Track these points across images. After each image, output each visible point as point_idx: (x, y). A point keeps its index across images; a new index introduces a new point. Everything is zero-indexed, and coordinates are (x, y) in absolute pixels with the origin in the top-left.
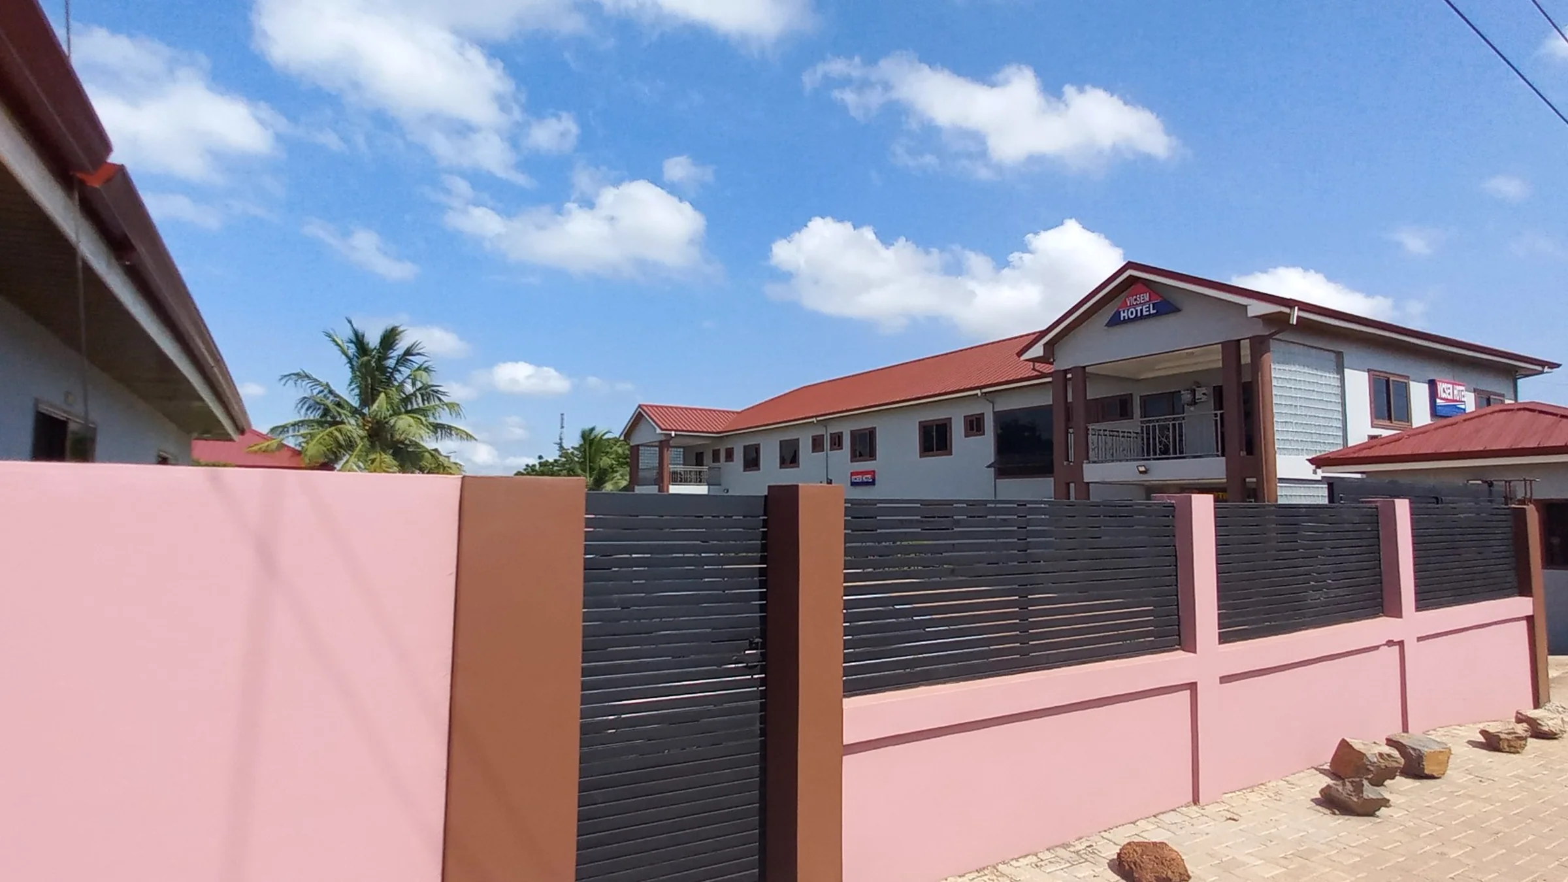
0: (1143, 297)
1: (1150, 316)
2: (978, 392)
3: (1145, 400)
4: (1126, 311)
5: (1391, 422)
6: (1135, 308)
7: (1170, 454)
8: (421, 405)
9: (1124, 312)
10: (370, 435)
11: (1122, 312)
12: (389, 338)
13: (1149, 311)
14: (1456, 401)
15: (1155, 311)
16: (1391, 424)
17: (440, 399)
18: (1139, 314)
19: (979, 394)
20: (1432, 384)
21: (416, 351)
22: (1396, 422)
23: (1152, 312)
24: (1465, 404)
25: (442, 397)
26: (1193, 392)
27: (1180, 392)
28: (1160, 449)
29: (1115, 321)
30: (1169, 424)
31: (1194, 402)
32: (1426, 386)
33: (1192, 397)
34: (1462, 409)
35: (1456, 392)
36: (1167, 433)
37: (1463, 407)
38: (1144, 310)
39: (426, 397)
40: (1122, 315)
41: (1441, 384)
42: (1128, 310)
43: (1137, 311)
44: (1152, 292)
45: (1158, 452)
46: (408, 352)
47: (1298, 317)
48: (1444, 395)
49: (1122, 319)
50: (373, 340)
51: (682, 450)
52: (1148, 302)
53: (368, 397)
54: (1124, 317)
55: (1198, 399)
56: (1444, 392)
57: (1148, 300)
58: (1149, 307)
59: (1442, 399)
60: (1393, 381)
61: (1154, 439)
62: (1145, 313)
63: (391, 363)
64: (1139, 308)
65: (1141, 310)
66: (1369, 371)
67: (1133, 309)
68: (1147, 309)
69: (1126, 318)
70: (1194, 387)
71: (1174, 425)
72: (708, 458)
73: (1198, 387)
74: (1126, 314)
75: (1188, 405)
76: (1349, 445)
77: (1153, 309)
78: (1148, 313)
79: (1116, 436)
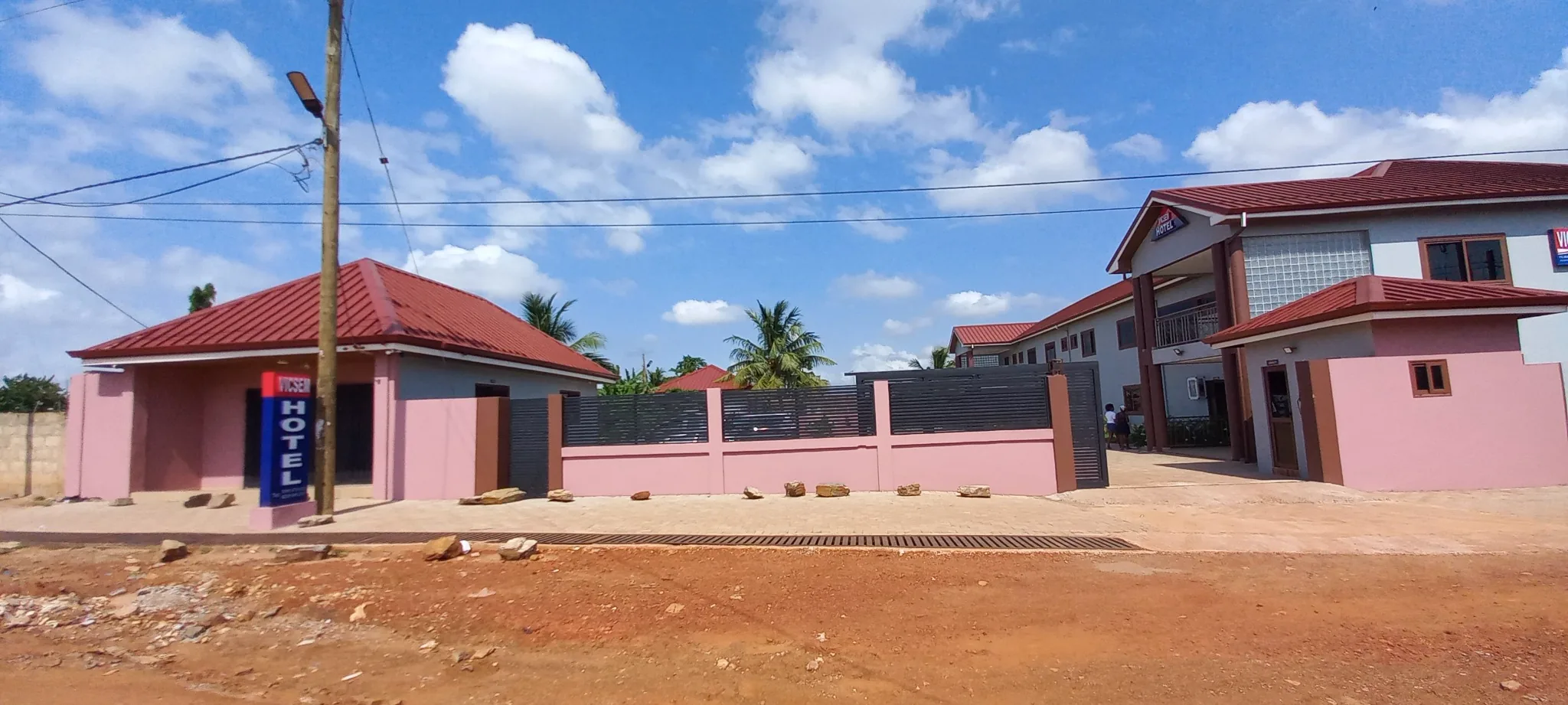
0: (1166, 216)
1: (1173, 230)
6: (1163, 226)
8: (804, 345)
9: (1157, 230)
10: (772, 368)
12: (779, 310)
17: (815, 341)
18: (1165, 230)
20: (1551, 234)
21: (796, 313)
23: (1172, 227)
25: (817, 339)
29: (1156, 237)
32: (1546, 237)
39: (807, 340)
42: (1160, 228)
44: (1171, 212)
46: (792, 315)
47: (1247, 219)
50: (771, 308)
51: (997, 356)
52: (1168, 220)
53: (769, 341)
54: (1158, 233)
60: (1466, 242)
63: (783, 322)
64: (1165, 225)
66: (1419, 239)
68: (1169, 225)
69: (1162, 233)
72: (1011, 361)
78: (1169, 228)
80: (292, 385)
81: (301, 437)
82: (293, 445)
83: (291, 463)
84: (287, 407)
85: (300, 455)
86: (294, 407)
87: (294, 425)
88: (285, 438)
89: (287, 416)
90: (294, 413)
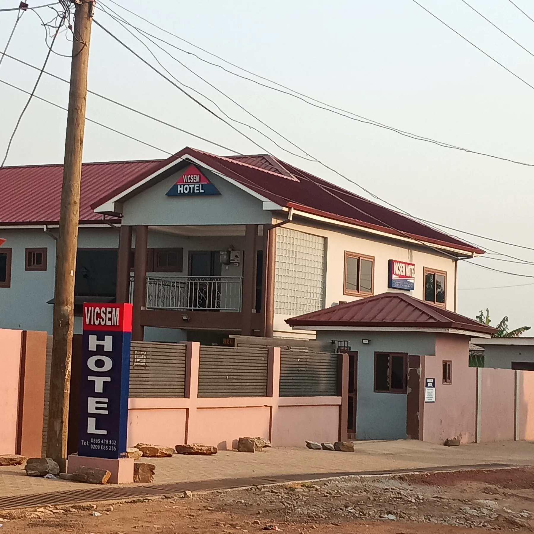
0: (196, 177)
1: (199, 194)
2: (45, 227)
3: (192, 255)
4: (182, 186)
5: (358, 292)
6: (189, 185)
7: (206, 307)
9: (181, 187)
11: (179, 186)
13: (199, 190)
14: (408, 277)
15: (203, 191)
16: (358, 293)
18: (192, 192)
19: (45, 230)
22: (361, 292)
23: (201, 191)
24: (414, 280)
26: (229, 253)
27: (219, 252)
28: (199, 302)
29: (173, 194)
30: (207, 283)
31: (228, 262)
33: (228, 258)
34: (411, 283)
35: (407, 270)
36: (205, 290)
37: (412, 281)
38: (196, 188)
40: (179, 189)
41: (396, 263)
42: (184, 185)
43: (190, 188)
44: (201, 175)
45: (197, 304)
47: (293, 215)
48: (398, 272)
49: (179, 192)
52: (198, 182)
54: (180, 191)
55: (232, 260)
56: (399, 269)
57: (199, 181)
58: (199, 187)
59: (396, 275)
60: (363, 260)
61: (196, 293)
62: (196, 191)
64: (192, 186)
65: (194, 188)
67: (187, 186)
68: (198, 188)
69: (182, 192)
70: (230, 250)
71: (210, 284)
73: (233, 250)
74: (182, 189)
75: (224, 264)
76: (326, 307)
77: (202, 190)
78: (198, 191)
79: (168, 285)
80: (99, 316)
81: (109, 379)
82: (99, 388)
83: (97, 408)
84: (93, 342)
85: (106, 400)
86: (101, 343)
87: (99, 364)
88: (90, 378)
89: (93, 353)
90: (100, 350)
